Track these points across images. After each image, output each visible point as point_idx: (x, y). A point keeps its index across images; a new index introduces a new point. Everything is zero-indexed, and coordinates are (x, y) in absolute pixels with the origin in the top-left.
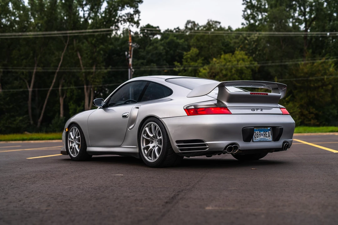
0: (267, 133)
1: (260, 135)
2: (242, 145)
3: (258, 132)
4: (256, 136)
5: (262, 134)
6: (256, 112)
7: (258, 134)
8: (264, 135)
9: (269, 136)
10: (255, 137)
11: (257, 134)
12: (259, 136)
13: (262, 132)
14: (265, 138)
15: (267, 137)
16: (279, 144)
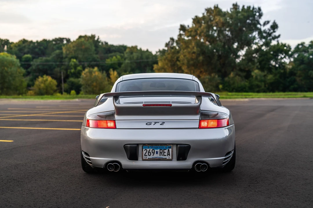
0: (166, 151)
1: (154, 153)
2: (126, 163)
3: (151, 149)
4: (147, 154)
5: (157, 152)
6: (152, 126)
7: (151, 151)
8: (160, 153)
9: (169, 154)
10: (145, 155)
11: (149, 152)
12: (152, 154)
13: (157, 149)
14: (161, 156)
15: (164, 155)
16: (188, 163)
